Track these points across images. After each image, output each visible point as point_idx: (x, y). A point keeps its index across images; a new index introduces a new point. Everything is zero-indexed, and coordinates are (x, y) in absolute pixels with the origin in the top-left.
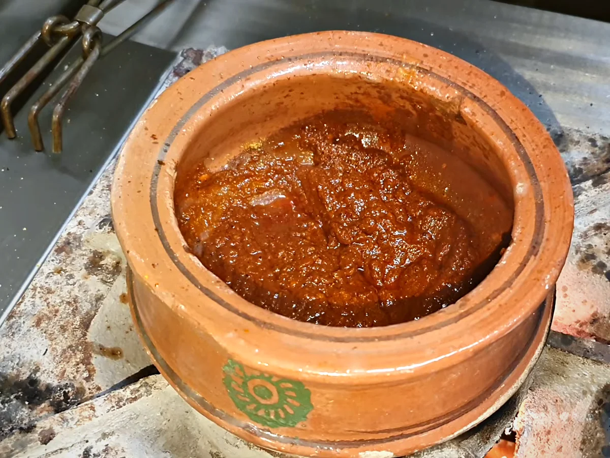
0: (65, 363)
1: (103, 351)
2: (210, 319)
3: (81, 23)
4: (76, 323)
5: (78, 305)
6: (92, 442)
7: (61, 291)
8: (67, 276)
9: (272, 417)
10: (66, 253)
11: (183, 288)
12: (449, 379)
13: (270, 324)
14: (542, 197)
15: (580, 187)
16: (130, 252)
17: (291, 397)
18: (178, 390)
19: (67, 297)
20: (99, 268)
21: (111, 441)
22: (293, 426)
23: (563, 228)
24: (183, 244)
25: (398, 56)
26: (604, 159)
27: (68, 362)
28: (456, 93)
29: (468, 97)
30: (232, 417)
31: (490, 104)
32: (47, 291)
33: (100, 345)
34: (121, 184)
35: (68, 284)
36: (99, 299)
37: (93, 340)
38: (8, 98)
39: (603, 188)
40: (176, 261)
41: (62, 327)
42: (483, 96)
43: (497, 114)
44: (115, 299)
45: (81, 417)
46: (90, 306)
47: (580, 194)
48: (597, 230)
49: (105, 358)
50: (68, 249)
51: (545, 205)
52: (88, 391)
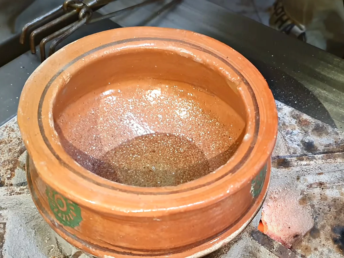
0: (2, 167)
1: (24, 168)
3: (84, 5)
4: (17, 149)
5: (23, 141)
7: (18, 132)
9: (64, 219)
11: (35, 134)
13: (67, 165)
14: (255, 144)
15: (313, 157)
19: (20, 136)
21: (4, 213)
22: (73, 228)
27: (4, 167)
28: (239, 78)
29: (244, 82)
30: (48, 213)
32: (11, 130)
33: (24, 164)
37: (22, 161)
38: (35, 32)
39: (328, 161)
40: (40, 120)
41: (10, 149)
42: (252, 84)
47: (312, 160)
48: (319, 185)
51: (254, 149)
52: (6, 184)
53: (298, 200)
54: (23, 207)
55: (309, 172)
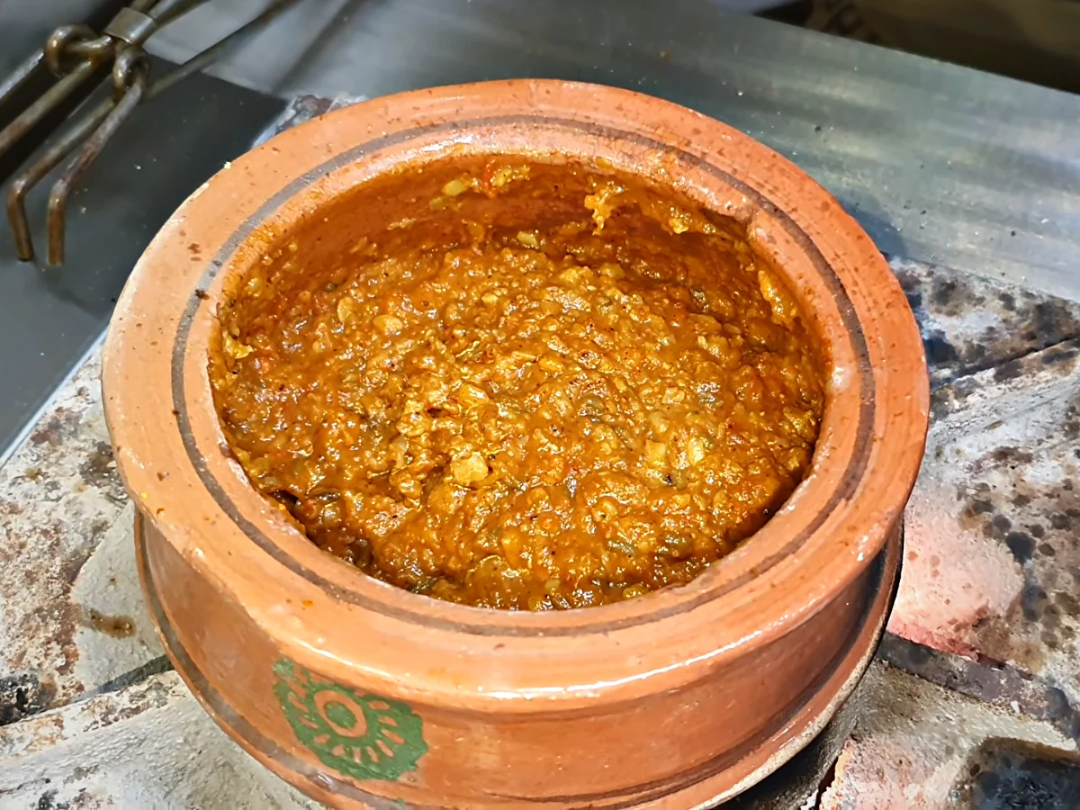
0: (26, 638)
1: (97, 621)
2: (245, 577)
3: (115, 40)
4: (53, 569)
5: (62, 537)
6: (56, 783)
7: (34, 510)
8: (48, 484)
9: (357, 760)
10: (51, 443)
11: (207, 519)
12: (676, 713)
13: (354, 594)
14: (873, 396)
15: (970, 381)
16: (123, 450)
17: (388, 727)
18: (202, 700)
19: (45, 521)
20: (106, 475)
21: (91, 783)
22: (394, 780)
23: (903, 453)
24: (220, 441)
25: (648, 129)
26: (1024, 332)
27: (31, 638)
28: (744, 200)
29: (766, 210)
30: (290, 754)
31: (802, 225)
32: (9, 509)
33: (92, 611)
34: (124, 329)
35: (47, 499)
36: (99, 528)
37: (81, 602)
39: (1013, 384)
40: (202, 470)
41: (29, 574)
42: (790, 209)
43: (811, 242)
44: (129, 532)
45: (37, 737)
46: (82, 541)
47: (970, 393)
48: (1000, 460)
49: (100, 635)
50: (54, 436)
51: (877, 409)
52: (61, 691)
53: (954, 516)
54: (148, 750)
55: (966, 429)
